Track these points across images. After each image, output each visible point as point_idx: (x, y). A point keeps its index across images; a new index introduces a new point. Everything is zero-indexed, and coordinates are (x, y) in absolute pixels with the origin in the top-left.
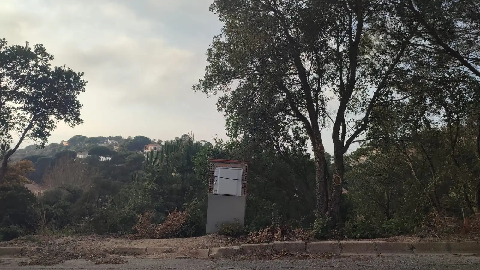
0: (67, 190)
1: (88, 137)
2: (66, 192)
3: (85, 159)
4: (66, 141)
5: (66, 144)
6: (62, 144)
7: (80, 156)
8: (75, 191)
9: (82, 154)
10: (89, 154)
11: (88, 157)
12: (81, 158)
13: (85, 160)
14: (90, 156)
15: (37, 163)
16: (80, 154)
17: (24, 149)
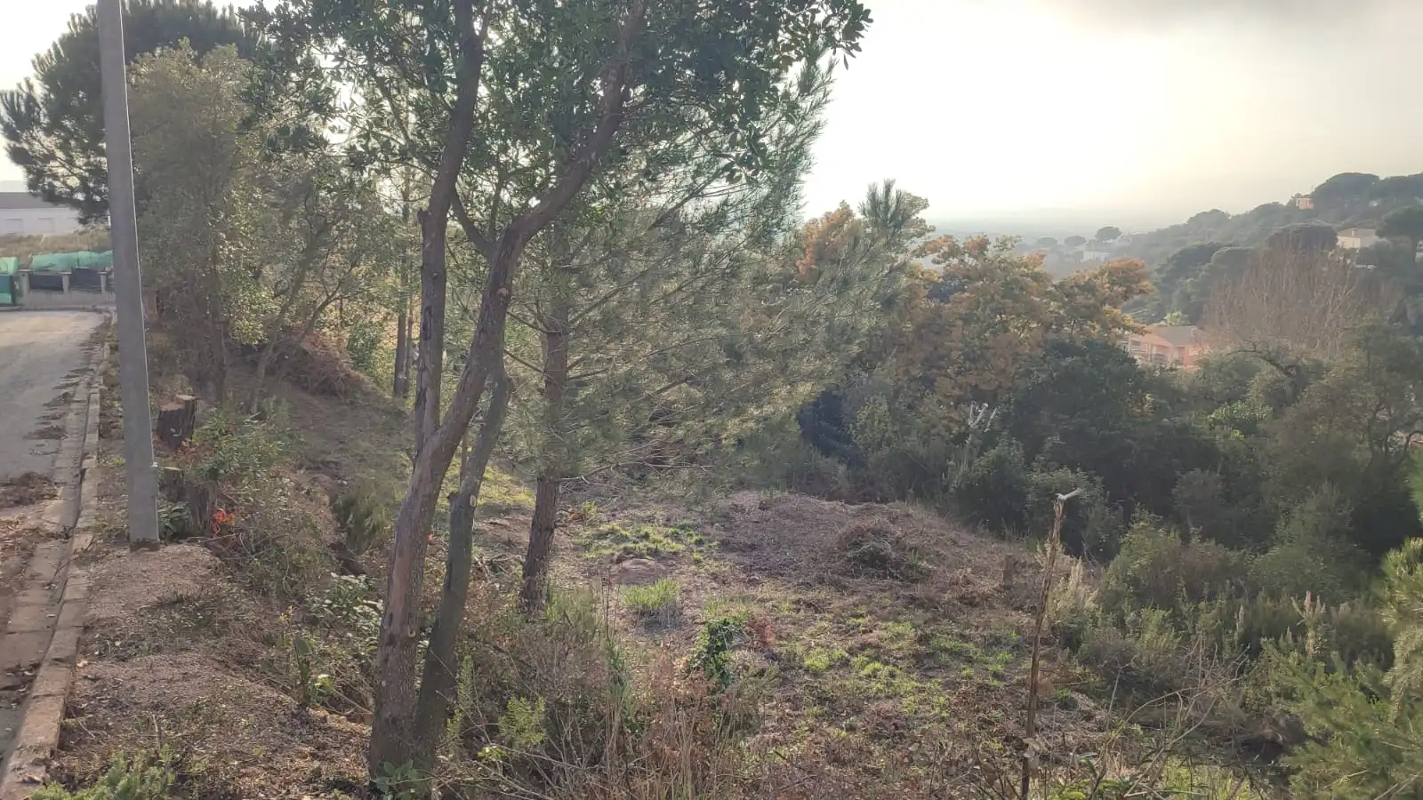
0: (1271, 361)
1: (1382, 178)
2: (1267, 368)
3: (1364, 250)
4: (1306, 196)
5: (1304, 205)
6: (1292, 204)
7: (1349, 241)
8: (1298, 369)
9: (1356, 236)
10: (1380, 234)
11: (1378, 247)
12: (1353, 250)
13: (1366, 255)
14: (1384, 239)
15: (1212, 264)
16: (1350, 236)
17: (1185, 225)
